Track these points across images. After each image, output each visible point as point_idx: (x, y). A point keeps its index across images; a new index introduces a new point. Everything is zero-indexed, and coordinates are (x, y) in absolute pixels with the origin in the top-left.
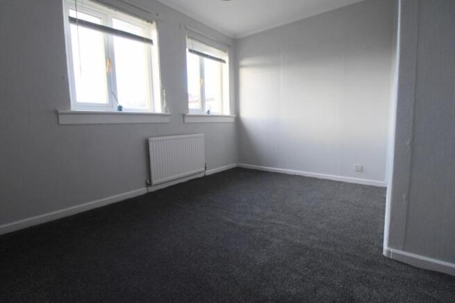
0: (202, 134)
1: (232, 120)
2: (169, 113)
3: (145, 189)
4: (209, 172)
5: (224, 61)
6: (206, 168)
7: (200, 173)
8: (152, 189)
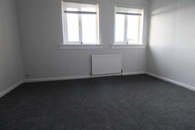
0: (121, 55)
1: (144, 47)
2: (102, 44)
3: (90, 76)
4: (124, 74)
5: (140, 15)
6: (122, 72)
7: (119, 73)
8: (92, 77)
